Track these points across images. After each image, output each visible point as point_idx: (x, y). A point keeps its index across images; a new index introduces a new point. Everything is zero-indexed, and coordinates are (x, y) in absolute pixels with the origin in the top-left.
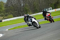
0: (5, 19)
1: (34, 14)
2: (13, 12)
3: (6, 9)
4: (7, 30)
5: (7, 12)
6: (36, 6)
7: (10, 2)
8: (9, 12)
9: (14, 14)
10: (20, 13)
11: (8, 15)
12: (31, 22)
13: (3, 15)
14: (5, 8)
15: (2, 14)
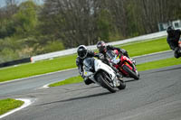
0: (38, 54)
1: (127, 38)
2: (62, 34)
3: (43, 23)
4: (46, 86)
5: (46, 34)
6: (132, 16)
7: (56, 3)
8: (50, 33)
9: (66, 39)
10: (85, 35)
11: (49, 42)
12: (91, 70)
13: (35, 43)
14: (40, 19)
15: (30, 39)
